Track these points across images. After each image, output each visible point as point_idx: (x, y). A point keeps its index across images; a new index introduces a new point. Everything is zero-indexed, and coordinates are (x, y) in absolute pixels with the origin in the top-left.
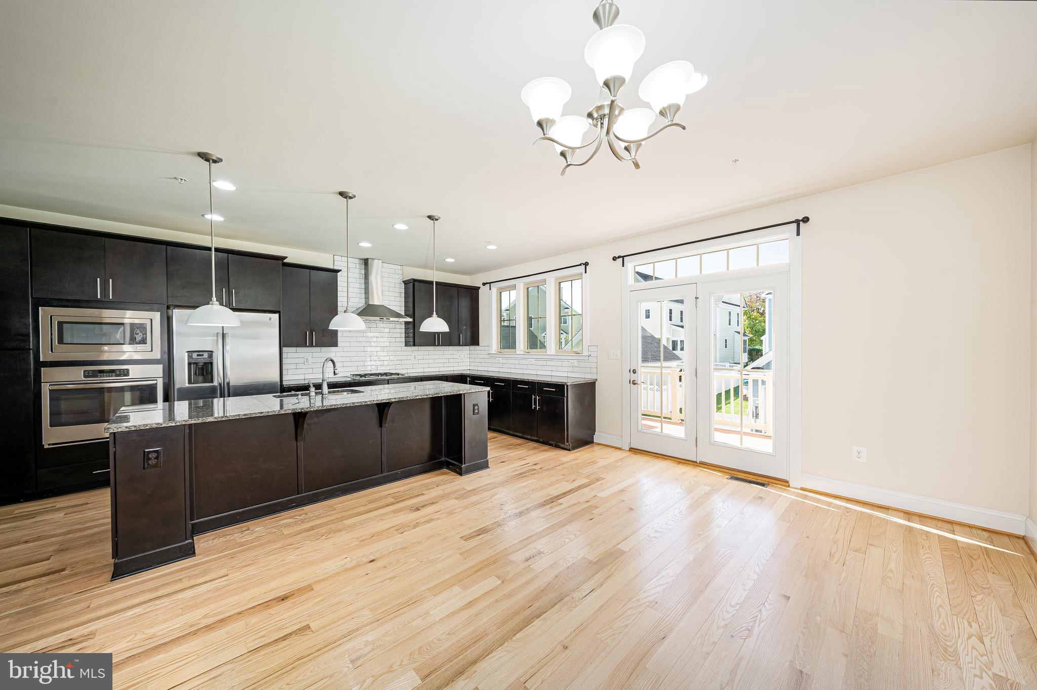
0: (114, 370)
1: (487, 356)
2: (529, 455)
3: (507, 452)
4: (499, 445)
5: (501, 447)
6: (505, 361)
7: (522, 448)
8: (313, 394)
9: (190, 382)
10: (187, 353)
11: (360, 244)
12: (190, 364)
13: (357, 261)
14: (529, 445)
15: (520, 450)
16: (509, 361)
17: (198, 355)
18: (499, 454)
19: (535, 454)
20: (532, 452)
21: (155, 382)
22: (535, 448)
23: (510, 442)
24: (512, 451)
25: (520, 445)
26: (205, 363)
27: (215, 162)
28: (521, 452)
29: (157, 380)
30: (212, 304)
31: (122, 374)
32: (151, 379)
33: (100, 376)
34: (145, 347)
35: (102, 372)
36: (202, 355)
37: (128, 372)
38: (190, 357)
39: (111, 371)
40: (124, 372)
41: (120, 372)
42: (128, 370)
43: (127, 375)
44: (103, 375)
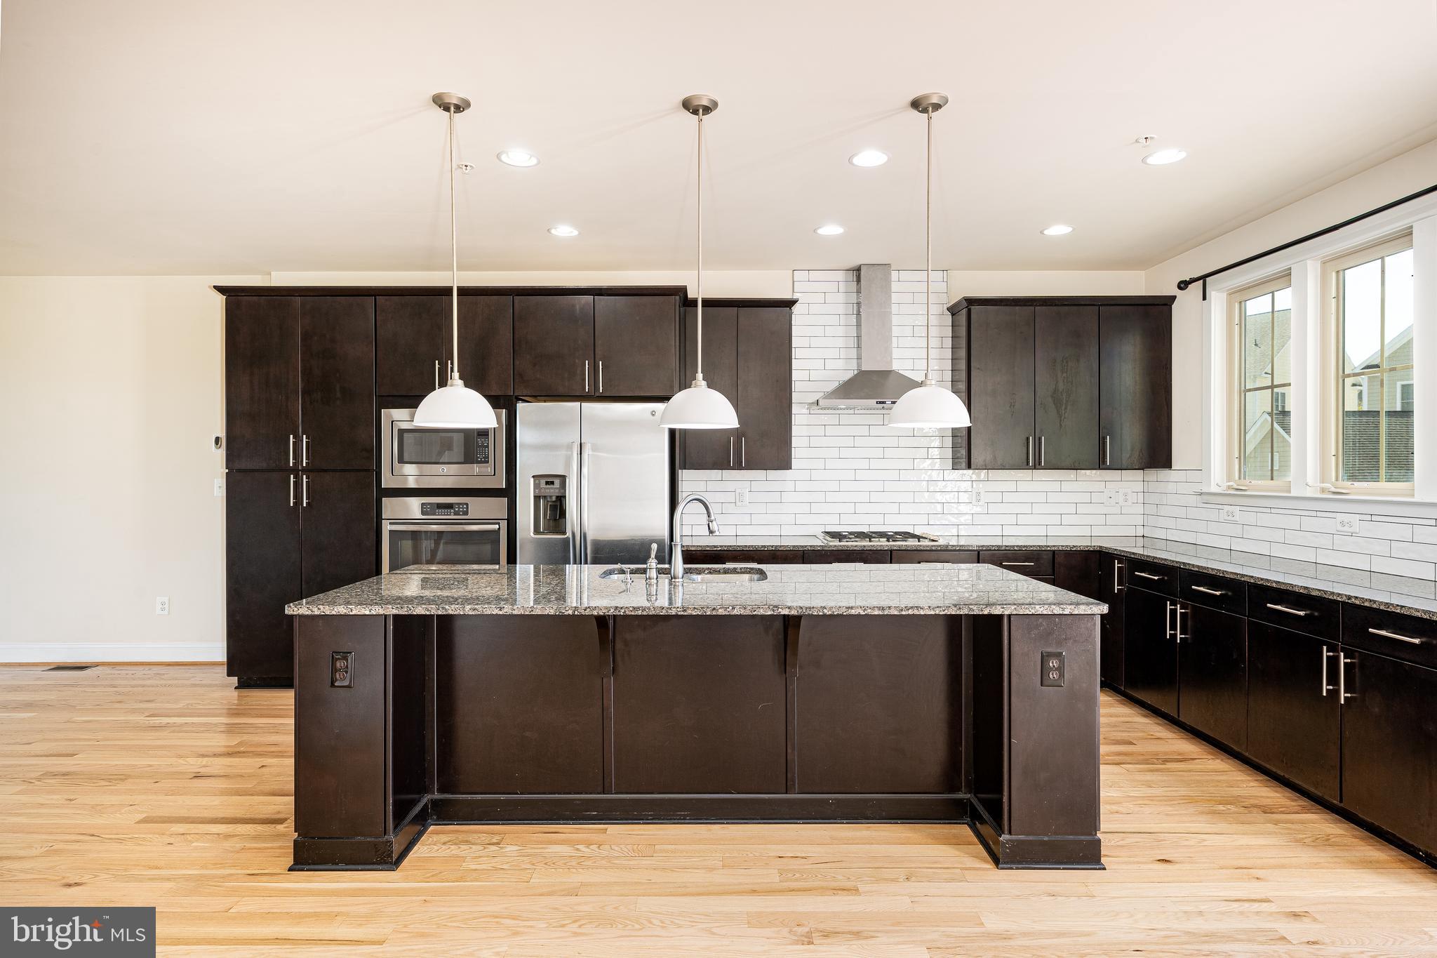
0: (450, 504)
1: (1193, 500)
2: (1283, 867)
3: (1201, 825)
4: (1183, 791)
5: (1189, 800)
6: (1250, 518)
7: (1270, 827)
8: (653, 574)
9: (537, 531)
10: (532, 479)
11: (820, 231)
12: (537, 498)
13: (840, 276)
14: (1302, 822)
15: (1256, 833)
16: (1265, 519)
17: (547, 483)
18: (1166, 826)
19: (1316, 865)
20: (1306, 855)
21: (497, 526)
22: (1326, 842)
23: (1236, 791)
24: (1222, 826)
25: (1266, 810)
26: (557, 497)
27: (458, 109)
28: (1261, 841)
29: (499, 524)
30: (451, 386)
31: (461, 511)
32: (495, 521)
33: (439, 512)
34: (489, 469)
35: (440, 506)
36: (552, 483)
37: (467, 508)
38: (536, 486)
39: (450, 506)
40: (463, 508)
41: (459, 508)
42: (467, 504)
43: (466, 513)
44: (442, 512)
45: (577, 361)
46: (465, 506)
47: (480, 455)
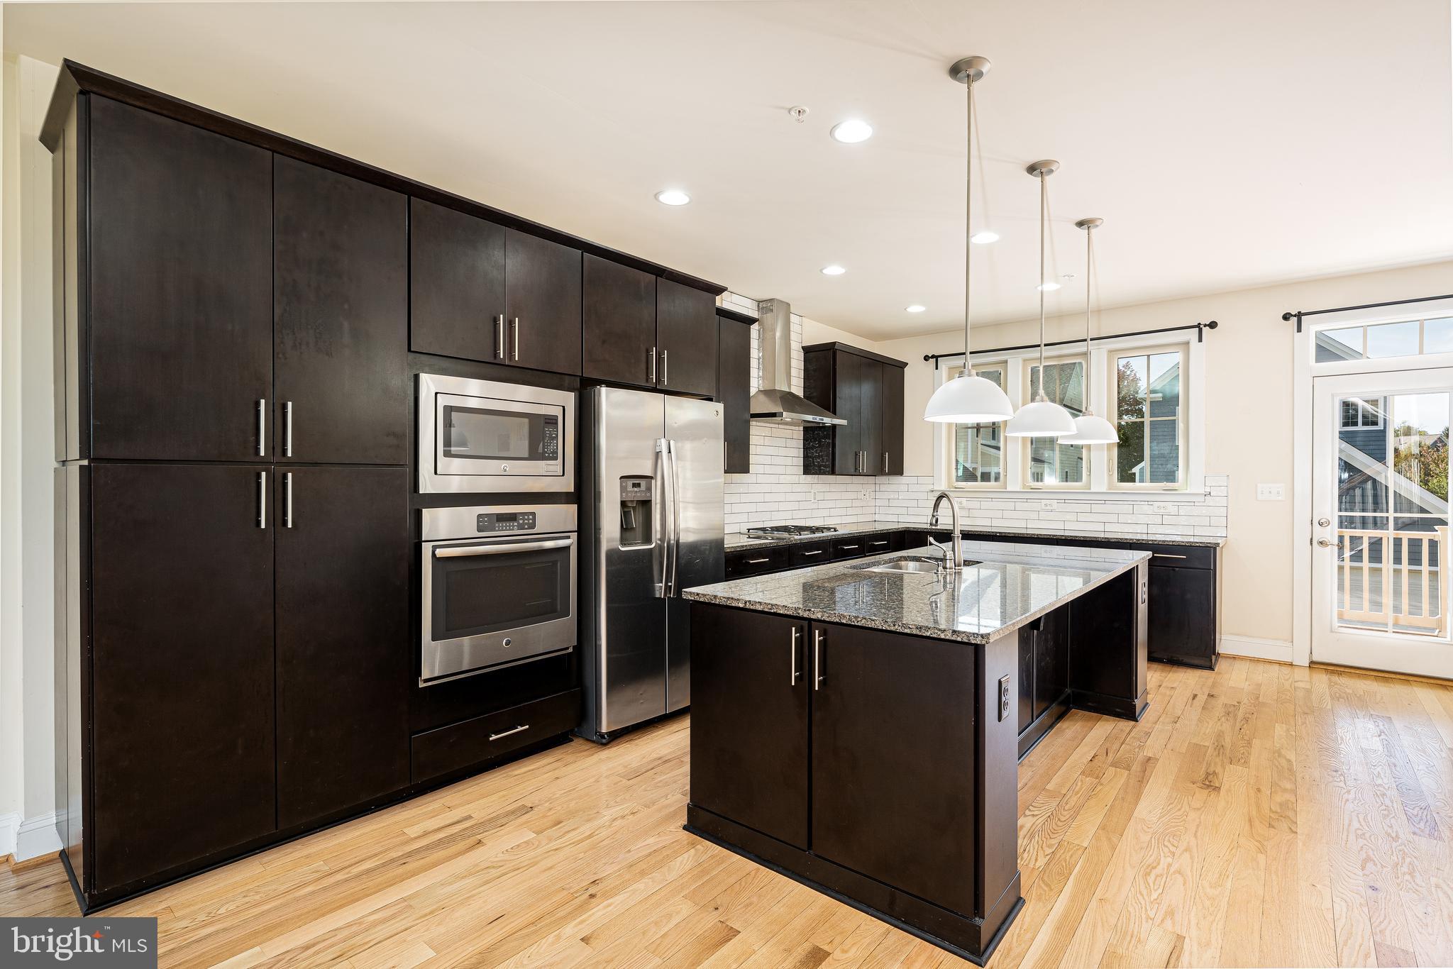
0: (516, 514)
10: (617, 482)
12: (623, 504)
13: (751, 304)
17: (634, 485)
21: (569, 541)
26: (644, 501)
29: (570, 538)
31: (526, 524)
32: (563, 534)
33: (499, 527)
34: (555, 466)
35: (501, 518)
36: (639, 485)
37: (534, 519)
38: (623, 489)
39: (512, 517)
40: (528, 519)
41: (524, 519)
42: (533, 514)
43: (533, 526)
44: (502, 526)
45: (642, 346)
46: (531, 517)
47: (547, 448)
